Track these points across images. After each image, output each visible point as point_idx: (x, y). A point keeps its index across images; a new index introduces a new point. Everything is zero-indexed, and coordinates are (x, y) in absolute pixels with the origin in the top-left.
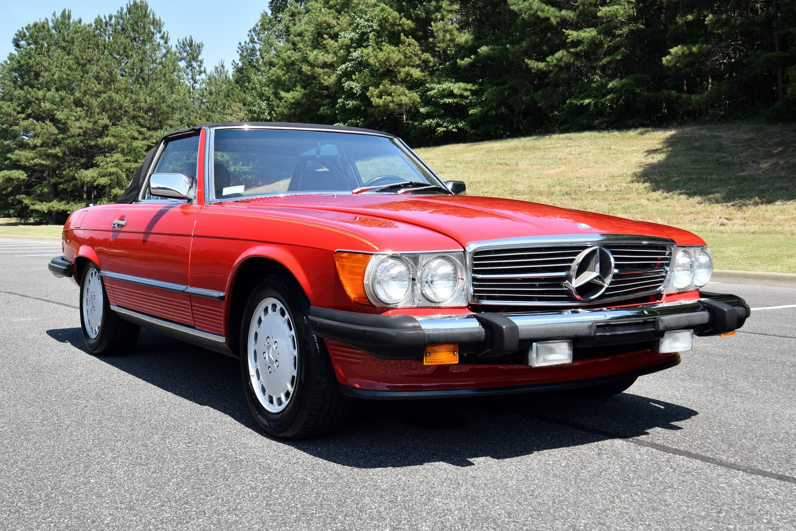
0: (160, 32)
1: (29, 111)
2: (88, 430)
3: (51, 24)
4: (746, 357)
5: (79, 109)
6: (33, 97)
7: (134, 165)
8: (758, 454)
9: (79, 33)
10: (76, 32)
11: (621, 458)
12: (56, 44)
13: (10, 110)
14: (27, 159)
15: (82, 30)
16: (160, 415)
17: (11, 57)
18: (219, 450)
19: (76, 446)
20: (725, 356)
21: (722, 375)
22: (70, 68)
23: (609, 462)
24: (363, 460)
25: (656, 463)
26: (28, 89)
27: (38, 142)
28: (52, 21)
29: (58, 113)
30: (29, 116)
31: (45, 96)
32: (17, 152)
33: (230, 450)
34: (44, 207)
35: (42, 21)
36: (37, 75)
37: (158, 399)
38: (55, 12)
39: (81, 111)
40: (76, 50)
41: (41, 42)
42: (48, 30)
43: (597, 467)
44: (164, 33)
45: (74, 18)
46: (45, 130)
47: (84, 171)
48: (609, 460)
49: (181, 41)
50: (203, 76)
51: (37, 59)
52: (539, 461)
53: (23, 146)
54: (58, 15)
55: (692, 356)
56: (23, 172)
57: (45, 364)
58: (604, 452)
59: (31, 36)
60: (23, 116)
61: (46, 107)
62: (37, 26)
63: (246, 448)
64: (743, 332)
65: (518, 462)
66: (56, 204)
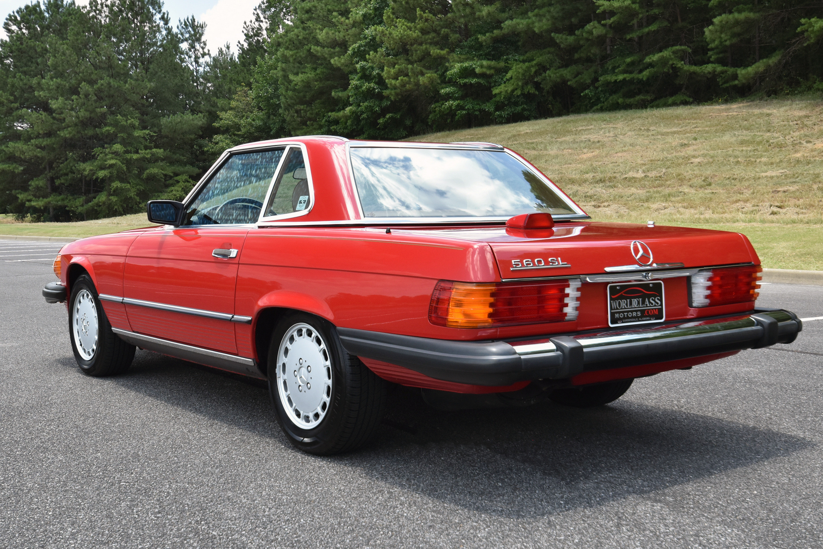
0: (160, 12)
1: (22, 100)
2: (51, 495)
3: (43, 7)
4: (793, 386)
5: (75, 97)
6: (26, 85)
7: (135, 156)
8: (801, 522)
9: (73, 16)
10: (70, 14)
11: (644, 530)
12: (49, 27)
13: (2, 100)
14: (21, 151)
15: (76, 12)
16: (132, 473)
18: (190, 523)
19: (34, 518)
20: (769, 385)
21: (765, 411)
22: (64, 53)
23: (629, 536)
24: (349, 536)
25: (683, 538)
26: (20, 76)
27: (33, 132)
29: (53, 102)
30: (23, 105)
31: (39, 83)
32: (11, 144)
33: (202, 522)
36: (30, 61)
37: (132, 452)
39: (77, 100)
40: (71, 34)
41: (32, 26)
42: (40, 12)
43: (614, 544)
44: (164, 14)
46: (40, 121)
47: (82, 164)
48: (629, 533)
49: (182, 21)
50: (207, 58)
51: (30, 44)
52: (550, 535)
53: (15, 138)
55: (733, 385)
56: (18, 166)
57: (16, 405)
58: (624, 522)
59: (22, 20)
60: (16, 105)
61: (40, 96)
62: (29, 9)
63: (220, 519)
64: (792, 351)
65: (525, 537)
66: (54, 200)
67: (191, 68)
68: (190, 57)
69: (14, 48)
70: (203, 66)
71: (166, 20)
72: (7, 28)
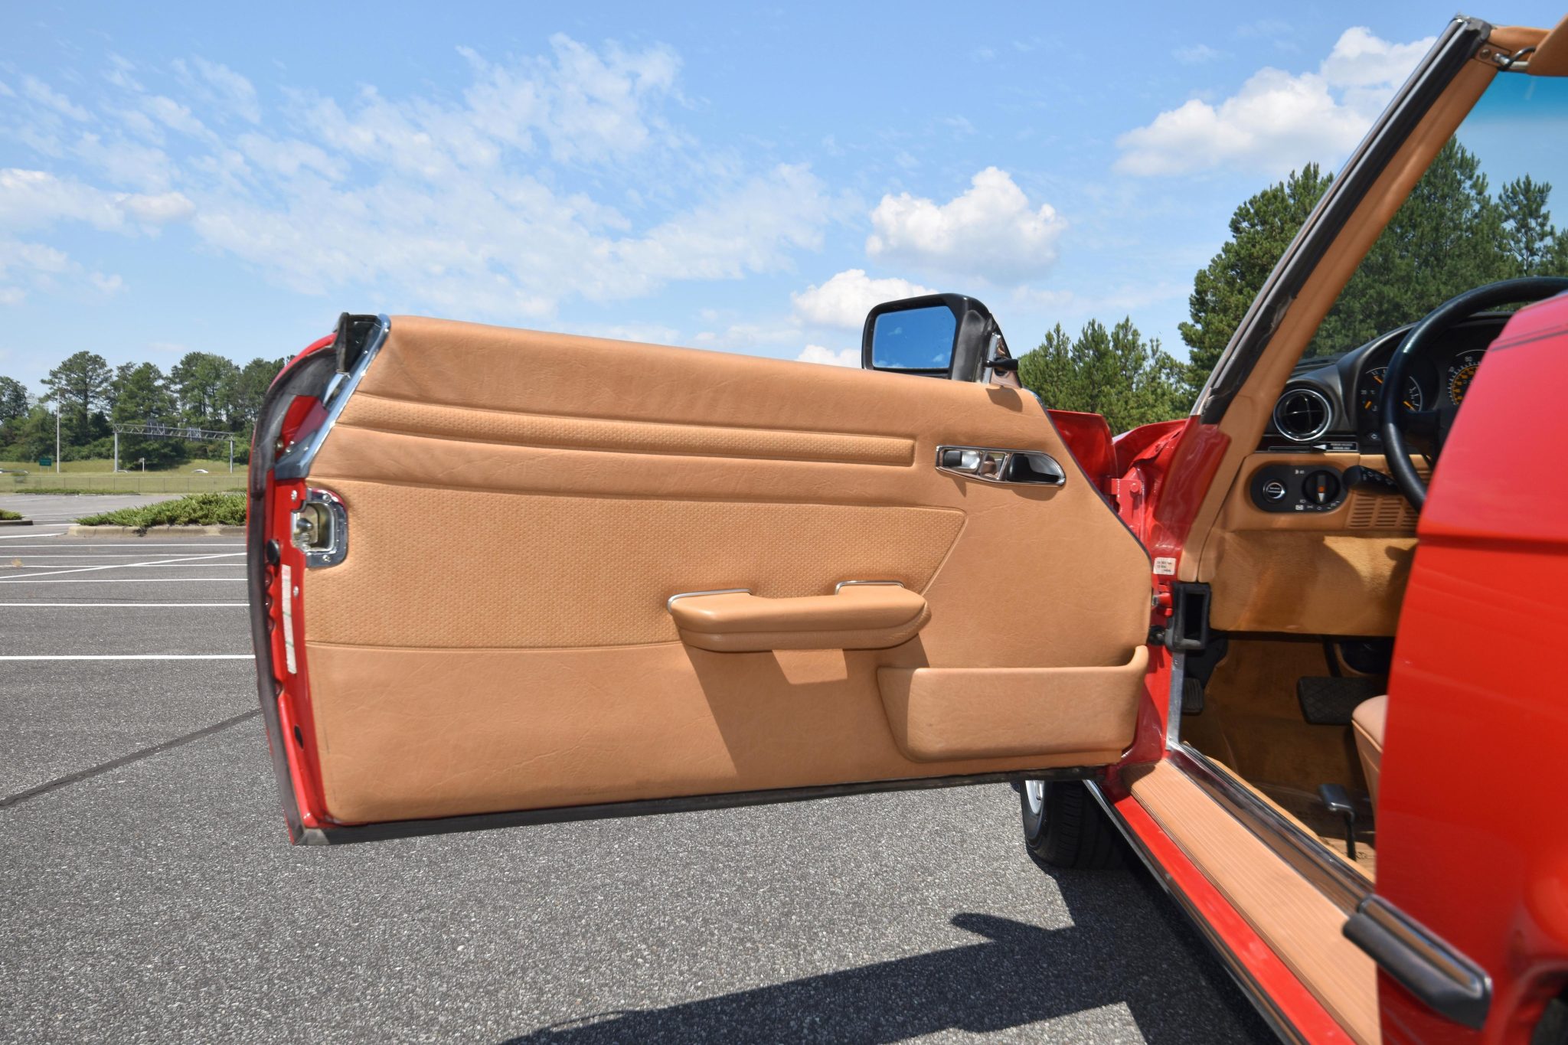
67: (1519, 258)
68: (1518, 242)
69: (1243, 253)
70: (1540, 254)
71: (1480, 187)
72: (1235, 227)
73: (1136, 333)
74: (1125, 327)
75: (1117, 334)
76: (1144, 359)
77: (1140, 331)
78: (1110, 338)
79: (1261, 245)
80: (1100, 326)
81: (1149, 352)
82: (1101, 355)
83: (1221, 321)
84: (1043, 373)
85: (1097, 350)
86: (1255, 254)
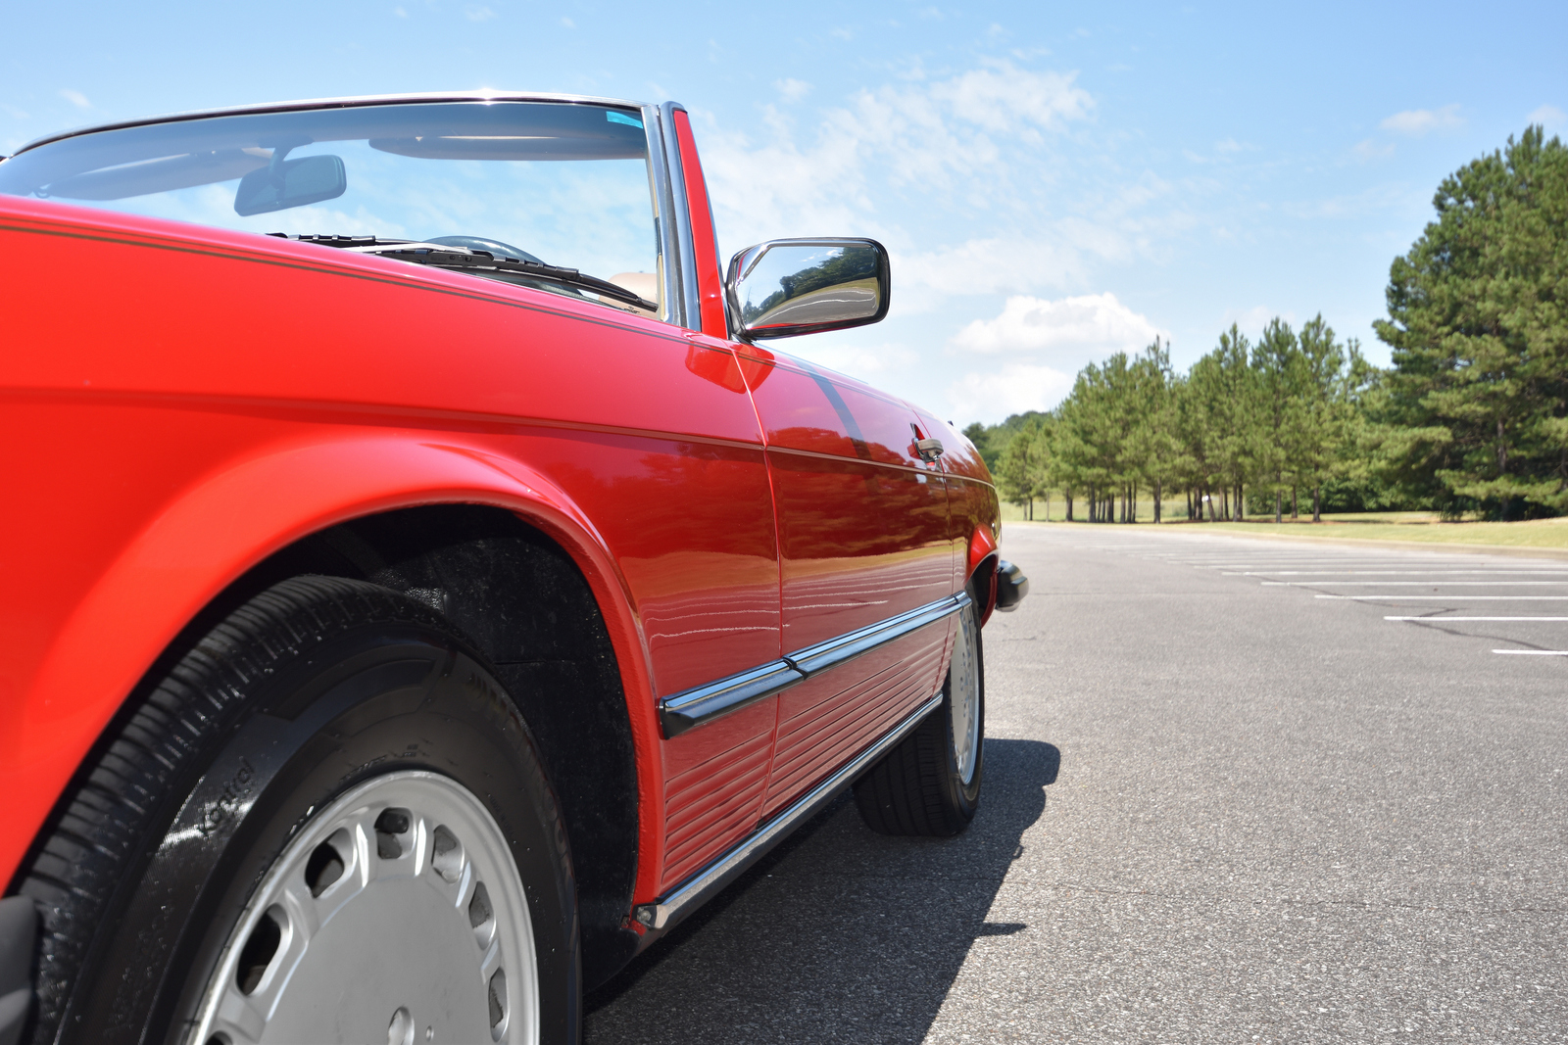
1: (1459, 319)
3: (1504, 159)
5: (1546, 305)
6: (1463, 293)
9: (1554, 166)
10: (1548, 164)
12: (1509, 193)
13: (1424, 322)
14: (1451, 405)
15: (1559, 159)
17: (1430, 230)
22: (1531, 232)
26: (1455, 281)
27: (1474, 374)
28: (1507, 152)
29: (1506, 317)
30: (1457, 328)
31: (1484, 290)
32: (1432, 394)
34: (1480, 490)
35: (1486, 156)
36: (1475, 253)
38: (1512, 137)
39: (1550, 309)
40: (1545, 199)
41: (1481, 194)
42: (1498, 169)
45: (1547, 138)
46: (1482, 352)
47: (1554, 420)
51: (1474, 224)
53: (1446, 383)
54: (1518, 139)
56: (1445, 430)
59: (1465, 187)
60: (1446, 329)
61: (1485, 309)
62: (1477, 167)
66: (1505, 487)
69: (1447, 235)
72: (1439, 203)
73: (1329, 333)
74: (1316, 325)
75: (1306, 333)
76: (1340, 362)
77: (1334, 330)
78: (1298, 339)
79: (1470, 224)
80: (1285, 326)
81: (1346, 354)
82: (1287, 361)
83: (1422, 316)
84: (1216, 381)
85: (1281, 353)
86: (1462, 235)
